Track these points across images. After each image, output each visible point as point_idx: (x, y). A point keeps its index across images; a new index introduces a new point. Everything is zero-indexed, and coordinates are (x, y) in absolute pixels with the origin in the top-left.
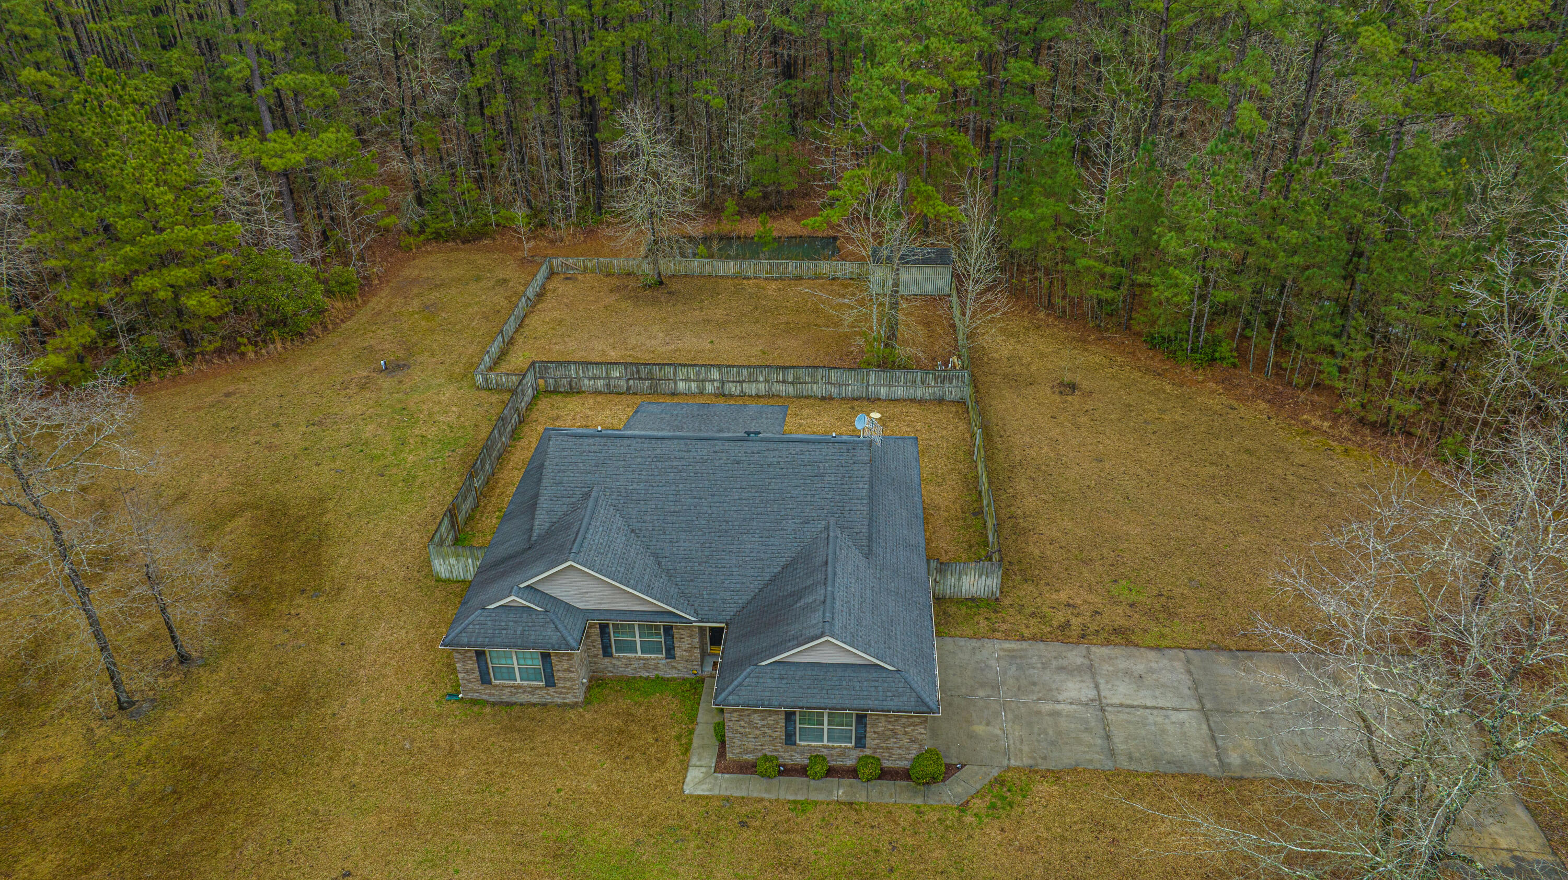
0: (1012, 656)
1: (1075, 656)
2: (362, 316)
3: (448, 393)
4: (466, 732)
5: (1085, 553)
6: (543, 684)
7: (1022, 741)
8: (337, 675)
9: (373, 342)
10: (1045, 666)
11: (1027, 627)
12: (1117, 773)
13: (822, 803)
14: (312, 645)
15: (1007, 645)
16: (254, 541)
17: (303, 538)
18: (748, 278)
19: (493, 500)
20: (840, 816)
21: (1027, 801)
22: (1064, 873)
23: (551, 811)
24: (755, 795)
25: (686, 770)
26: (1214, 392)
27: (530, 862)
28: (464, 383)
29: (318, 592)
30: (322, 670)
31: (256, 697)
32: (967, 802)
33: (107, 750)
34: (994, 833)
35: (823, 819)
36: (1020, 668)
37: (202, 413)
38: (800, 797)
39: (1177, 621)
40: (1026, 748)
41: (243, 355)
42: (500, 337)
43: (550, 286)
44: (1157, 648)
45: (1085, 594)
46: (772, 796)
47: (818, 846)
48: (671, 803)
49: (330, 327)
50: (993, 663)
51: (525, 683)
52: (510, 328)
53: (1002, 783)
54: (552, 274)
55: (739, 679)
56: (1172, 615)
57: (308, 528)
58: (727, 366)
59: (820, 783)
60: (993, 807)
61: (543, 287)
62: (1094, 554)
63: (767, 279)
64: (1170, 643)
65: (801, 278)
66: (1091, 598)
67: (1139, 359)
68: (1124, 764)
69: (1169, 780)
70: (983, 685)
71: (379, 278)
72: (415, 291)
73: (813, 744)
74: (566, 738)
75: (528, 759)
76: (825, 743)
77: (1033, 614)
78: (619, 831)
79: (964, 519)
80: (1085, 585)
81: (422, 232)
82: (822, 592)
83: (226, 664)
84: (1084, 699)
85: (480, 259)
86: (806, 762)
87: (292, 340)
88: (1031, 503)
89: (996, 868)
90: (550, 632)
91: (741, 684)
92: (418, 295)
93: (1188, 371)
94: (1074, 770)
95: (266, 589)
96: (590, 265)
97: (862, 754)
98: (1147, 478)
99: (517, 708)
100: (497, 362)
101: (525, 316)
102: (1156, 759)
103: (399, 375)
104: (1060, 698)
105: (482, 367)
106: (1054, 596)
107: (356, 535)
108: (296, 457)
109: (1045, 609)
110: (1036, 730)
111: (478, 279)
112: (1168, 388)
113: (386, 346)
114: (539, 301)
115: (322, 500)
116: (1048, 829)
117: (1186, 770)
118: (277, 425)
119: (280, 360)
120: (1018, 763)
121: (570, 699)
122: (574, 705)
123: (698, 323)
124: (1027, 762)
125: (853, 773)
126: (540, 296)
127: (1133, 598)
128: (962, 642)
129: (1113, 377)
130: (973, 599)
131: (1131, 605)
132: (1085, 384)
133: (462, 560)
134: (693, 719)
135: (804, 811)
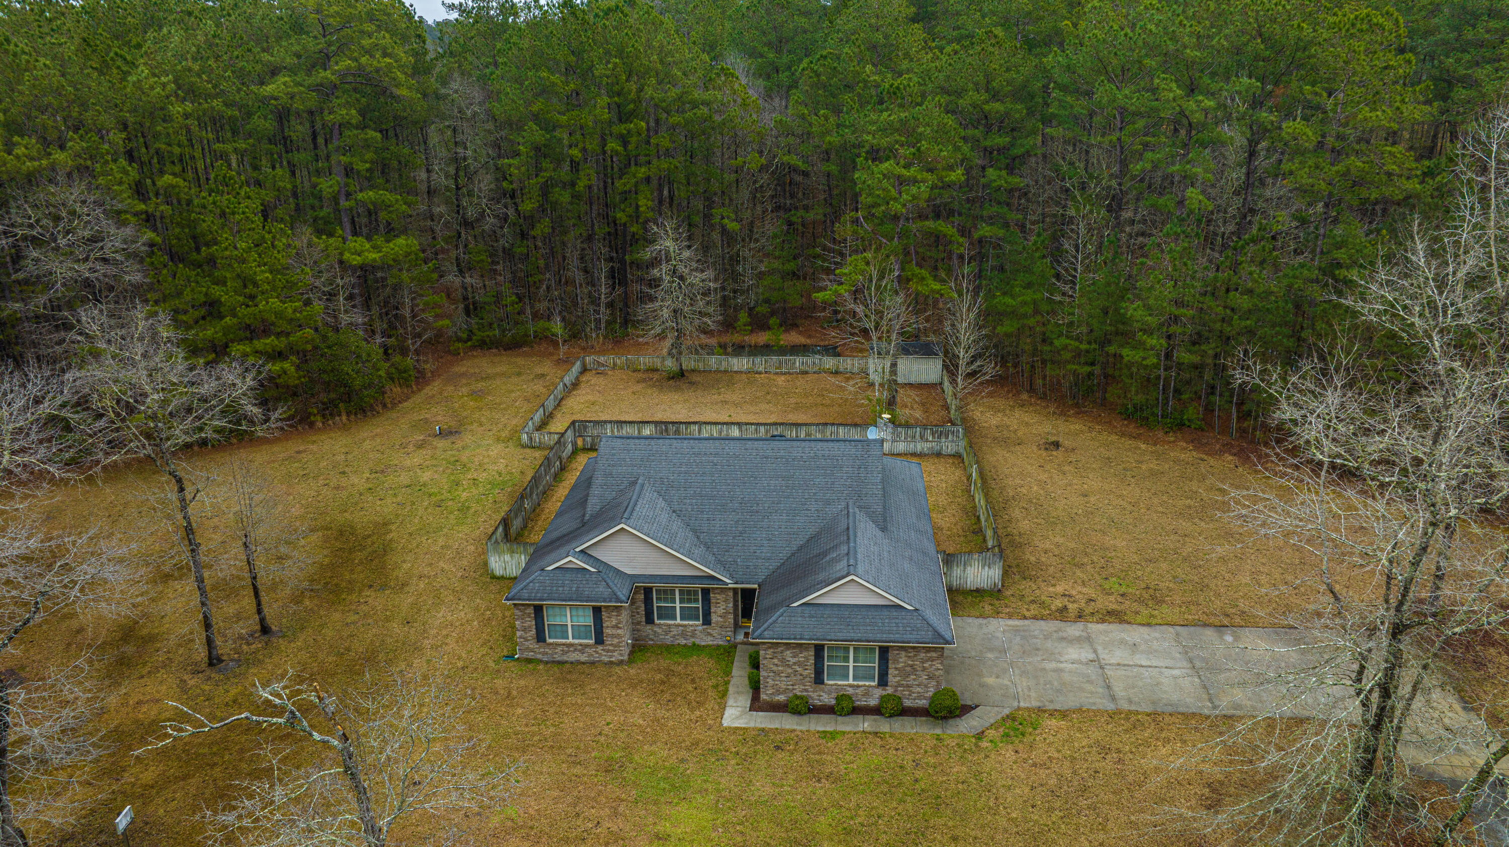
0: (1016, 630)
1: (1074, 630)
2: (418, 399)
3: (496, 450)
4: (522, 683)
5: (1077, 559)
6: (592, 642)
7: (1029, 689)
8: (404, 644)
9: (427, 416)
10: (1046, 638)
11: (1028, 610)
12: (1118, 712)
13: (849, 733)
14: (380, 623)
15: (1010, 622)
16: (325, 552)
17: (369, 550)
18: (760, 373)
19: (540, 523)
20: (867, 742)
21: (1037, 732)
22: (1076, 783)
23: (602, 739)
24: (788, 727)
25: (724, 709)
26: (1185, 449)
27: (584, 775)
28: (510, 444)
29: (383, 587)
30: (389, 640)
31: (330, 659)
32: (983, 732)
33: (199, 695)
34: (1010, 754)
35: (851, 744)
36: (1023, 638)
37: (276, 465)
38: (828, 729)
39: (1164, 606)
40: (1033, 694)
41: (312, 425)
42: (541, 410)
43: (584, 378)
44: (1149, 625)
45: (1079, 588)
46: (804, 728)
47: (848, 763)
48: (711, 733)
49: (389, 406)
50: (1000, 635)
51: (576, 641)
52: (550, 404)
53: (1014, 719)
54: (584, 370)
55: (773, 618)
56: (1160, 602)
57: (373, 543)
58: (747, 424)
59: (847, 719)
60: (1007, 736)
61: (577, 378)
62: (1086, 560)
63: (777, 373)
64: (1160, 621)
65: (807, 373)
66: (1084, 590)
67: (1115, 427)
68: (1125, 706)
69: (1167, 719)
70: (991, 650)
71: (432, 372)
72: (464, 381)
73: (840, 683)
74: (613, 686)
75: (579, 701)
76: (851, 681)
77: (1033, 602)
78: (665, 753)
79: (966, 536)
80: (1079, 581)
81: (469, 339)
82: (846, 548)
83: (302, 637)
84: (1084, 660)
85: (520, 361)
86: (833, 702)
87: (356, 414)
88: (1025, 525)
89: (1013, 778)
90: (602, 589)
91: (774, 622)
92: (466, 385)
93: (1161, 434)
94: (1080, 710)
95: (336, 585)
96: (618, 362)
97: (884, 693)
98: (1129, 508)
99: (568, 665)
100: (539, 428)
101: (562, 399)
102: (1153, 703)
103: (452, 439)
104: (1062, 659)
105: (526, 429)
106: (1051, 589)
107: (417, 547)
108: (361, 494)
109: (1043, 598)
110: (1042, 681)
111: (519, 374)
112: (1143, 446)
113: (440, 418)
114: (574, 389)
115: (385, 524)
116: (1059, 751)
117: (1181, 709)
118: (344, 473)
119: (345, 428)
120: (1027, 705)
121: (616, 657)
122: (621, 663)
123: (717, 403)
124: (1035, 704)
125: (876, 711)
126: (576, 385)
127: (1123, 590)
128: (970, 620)
129: (1093, 439)
130: (977, 590)
131: (1122, 595)
132: (1066, 443)
133: (516, 556)
134: (728, 673)
135: (833, 738)
